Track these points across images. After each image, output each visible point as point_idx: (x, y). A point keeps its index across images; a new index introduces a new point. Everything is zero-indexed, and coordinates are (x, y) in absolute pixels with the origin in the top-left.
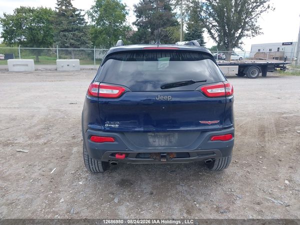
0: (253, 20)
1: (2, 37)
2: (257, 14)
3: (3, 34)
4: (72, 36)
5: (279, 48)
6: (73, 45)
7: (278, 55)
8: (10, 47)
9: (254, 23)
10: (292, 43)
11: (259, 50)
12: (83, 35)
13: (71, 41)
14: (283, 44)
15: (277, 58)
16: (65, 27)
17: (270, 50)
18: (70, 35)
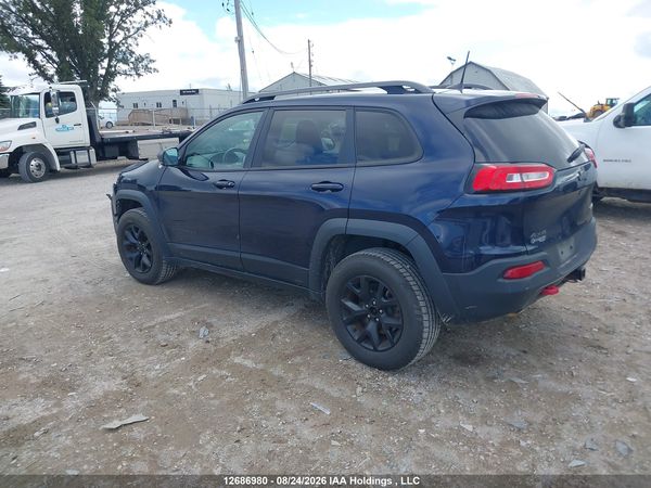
0: (130, 41)
2: (138, 29)
5: (174, 101)
7: (177, 115)
9: (134, 48)
10: (197, 91)
11: (136, 105)
14: (182, 93)
15: (176, 122)
17: (159, 105)
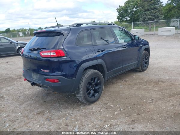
1: (117, 19)
3: (118, 17)
4: (149, 13)
6: (150, 19)
8: (121, 23)
12: (157, 11)
13: (149, 17)
16: (146, 8)
18: (148, 13)
